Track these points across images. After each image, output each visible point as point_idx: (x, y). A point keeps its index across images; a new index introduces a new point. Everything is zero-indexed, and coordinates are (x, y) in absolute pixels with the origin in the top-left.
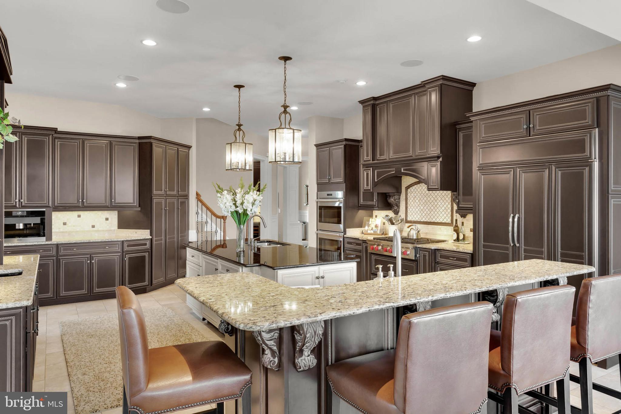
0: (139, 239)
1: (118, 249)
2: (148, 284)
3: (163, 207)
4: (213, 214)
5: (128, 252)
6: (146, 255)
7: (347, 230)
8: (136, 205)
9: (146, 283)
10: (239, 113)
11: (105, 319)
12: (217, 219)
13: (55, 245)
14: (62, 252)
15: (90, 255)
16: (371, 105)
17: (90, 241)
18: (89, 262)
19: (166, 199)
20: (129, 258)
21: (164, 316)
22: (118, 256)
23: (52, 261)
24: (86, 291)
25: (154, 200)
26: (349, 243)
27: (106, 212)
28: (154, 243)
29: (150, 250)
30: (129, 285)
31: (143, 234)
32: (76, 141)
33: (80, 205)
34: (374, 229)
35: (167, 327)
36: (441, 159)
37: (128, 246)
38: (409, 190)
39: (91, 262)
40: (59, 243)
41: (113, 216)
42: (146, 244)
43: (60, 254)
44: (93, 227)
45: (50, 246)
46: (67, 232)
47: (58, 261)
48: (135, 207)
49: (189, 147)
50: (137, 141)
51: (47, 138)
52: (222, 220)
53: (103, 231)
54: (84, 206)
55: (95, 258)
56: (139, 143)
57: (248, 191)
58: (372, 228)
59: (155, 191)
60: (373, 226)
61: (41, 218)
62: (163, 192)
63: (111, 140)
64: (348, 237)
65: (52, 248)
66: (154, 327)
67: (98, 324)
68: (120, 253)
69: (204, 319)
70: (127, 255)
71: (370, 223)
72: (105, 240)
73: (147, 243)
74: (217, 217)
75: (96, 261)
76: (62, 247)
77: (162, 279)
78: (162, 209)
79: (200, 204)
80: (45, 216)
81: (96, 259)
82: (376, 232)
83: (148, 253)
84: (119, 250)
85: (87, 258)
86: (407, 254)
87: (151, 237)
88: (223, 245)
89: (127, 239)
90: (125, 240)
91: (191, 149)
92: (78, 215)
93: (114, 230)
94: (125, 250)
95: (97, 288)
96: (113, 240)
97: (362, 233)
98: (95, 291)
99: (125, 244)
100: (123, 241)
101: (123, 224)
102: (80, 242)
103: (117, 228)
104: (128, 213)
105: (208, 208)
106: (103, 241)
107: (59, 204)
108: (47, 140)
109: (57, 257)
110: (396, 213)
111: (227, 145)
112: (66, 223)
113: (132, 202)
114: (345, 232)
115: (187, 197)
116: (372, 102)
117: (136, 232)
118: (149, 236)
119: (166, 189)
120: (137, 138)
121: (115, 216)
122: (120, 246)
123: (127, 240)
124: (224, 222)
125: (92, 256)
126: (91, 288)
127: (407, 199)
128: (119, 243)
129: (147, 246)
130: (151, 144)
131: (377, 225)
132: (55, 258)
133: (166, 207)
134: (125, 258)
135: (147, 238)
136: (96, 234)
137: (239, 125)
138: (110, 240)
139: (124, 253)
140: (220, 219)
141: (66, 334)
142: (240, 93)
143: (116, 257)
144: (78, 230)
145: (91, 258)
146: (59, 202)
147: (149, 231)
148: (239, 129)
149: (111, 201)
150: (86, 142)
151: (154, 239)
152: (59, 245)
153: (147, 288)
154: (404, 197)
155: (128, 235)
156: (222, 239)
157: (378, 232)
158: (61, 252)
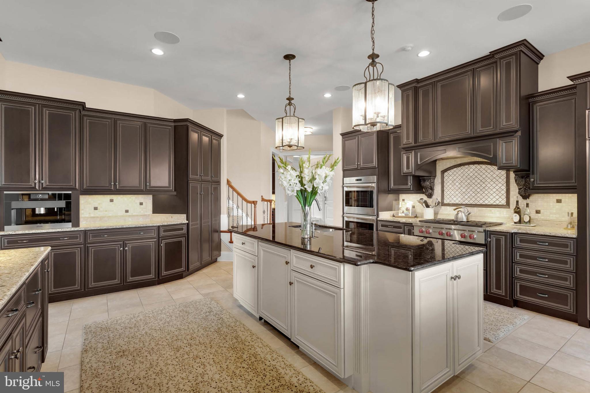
0: (175, 223)
1: (153, 234)
2: (184, 270)
3: (199, 192)
4: (244, 199)
5: (165, 238)
6: (183, 240)
7: (380, 213)
8: (171, 189)
9: (183, 269)
10: (290, 86)
11: (141, 320)
12: (248, 204)
13: (83, 232)
14: (91, 239)
15: (123, 242)
16: (413, 88)
17: (122, 227)
18: (122, 249)
19: (201, 184)
20: (165, 243)
21: (210, 312)
22: (154, 242)
23: (79, 249)
24: (118, 281)
25: (190, 184)
26: (382, 226)
27: (140, 196)
28: (190, 227)
29: (187, 235)
30: (165, 271)
31: (180, 219)
32: (108, 120)
33: (112, 189)
34: (405, 212)
35: (218, 331)
36: (519, 133)
37: (164, 231)
38: (446, 174)
39: (124, 249)
40: (88, 229)
41: (148, 200)
42: (182, 229)
43: (88, 241)
44: (127, 211)
45: (77, 233)
46: (98, 217)
47: (87, 250)
48: (171, 191)
49: (221, 136)
50: (173, 124)
51: (73, 113)
52: (253, 205)
53: (137, 216)
54: (116, 189)
55: (128, 244)
56: (175, 126)
57: (322, 164)
58: (403, 211)
59: (191, 175)
60: (404, 209)
61: (66, 202)
62: (198, 176)
63: (145, 121)
64: (380, 219)
65: (79, 235)
66: (202, 332)
67: (132, 328)
68: (156, 238)
69: (261, 318)
70: (163, 241)
71: (400, 206)
72: (139, 226)
73: (184, 227)
74: (248, 202)
75: (130, 248)
76: (91, 233)
77: (198, 264)
78: (198, 194)
79: (231, 190)
80: (71, 200)
81: (130, 246)
82: (408, 215)
83: (184, 238)
84: (155, 236)
85: (119, 245)
86: (474, 238)
87: (187, 222)
88: (254, 229)
89: (163, 224)
90: (161, 225)
91: (222, 138)
92: (110, 200)
93: (149, 215)
94: (161, 235)
95: (131, 277)
96: (148, 225)
97: (394, 216)
98: (128, 281)
99: (162, 230)
100: (159, 226)
101: (157, 209)
102: (111, 228)
103: (152, 213)
104: (163, 197)
105: (239, 194)
106: (138, 226)
107: (88, 186)
108: (73, 114)
109: (85, 245)
110: (430, 196)
111: (277, 120)
112: (97, 208)
113: (167, 185)
114: (378, 215)
115: (218, 183)
116: (414, 85)
117: (172, 217)
118: (186, 220)
119: (201, 174)
120: (173, 121)
121: (150, 201)
122: (156, 232)
123: (162, 226)
124: (254, 207)
125: (125, 243)
126: (124, 277)
127: (444, 182)
128: (155, 228)
129: (184, 231)
130: (187, 127)
131: (408, 208)
132: (83, 245)
133: (201, 192)
134: (162, 243)
135: (184, 222)
136: (130, 219)
137: (290, 99)
138: (145, 225)
139: (160, 239)
140: (250, 204)
141: (88, 350)
142: (290, 65)
143: (152, 243)
144: (110, 215)
145: (124, 245)
146: (88, 185)
147: (185, 215)
148: (290, 104)
149: (146, 185)
150: (118, 122)
151: (191, 223)
152: (87, 231)
153: (184, 274)
154: (440, 181)
155: (163, 220)
156: (253, 223)
157: (410, 215)
158: (89, 239)
